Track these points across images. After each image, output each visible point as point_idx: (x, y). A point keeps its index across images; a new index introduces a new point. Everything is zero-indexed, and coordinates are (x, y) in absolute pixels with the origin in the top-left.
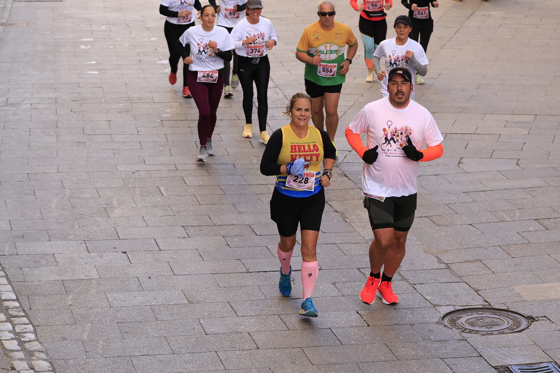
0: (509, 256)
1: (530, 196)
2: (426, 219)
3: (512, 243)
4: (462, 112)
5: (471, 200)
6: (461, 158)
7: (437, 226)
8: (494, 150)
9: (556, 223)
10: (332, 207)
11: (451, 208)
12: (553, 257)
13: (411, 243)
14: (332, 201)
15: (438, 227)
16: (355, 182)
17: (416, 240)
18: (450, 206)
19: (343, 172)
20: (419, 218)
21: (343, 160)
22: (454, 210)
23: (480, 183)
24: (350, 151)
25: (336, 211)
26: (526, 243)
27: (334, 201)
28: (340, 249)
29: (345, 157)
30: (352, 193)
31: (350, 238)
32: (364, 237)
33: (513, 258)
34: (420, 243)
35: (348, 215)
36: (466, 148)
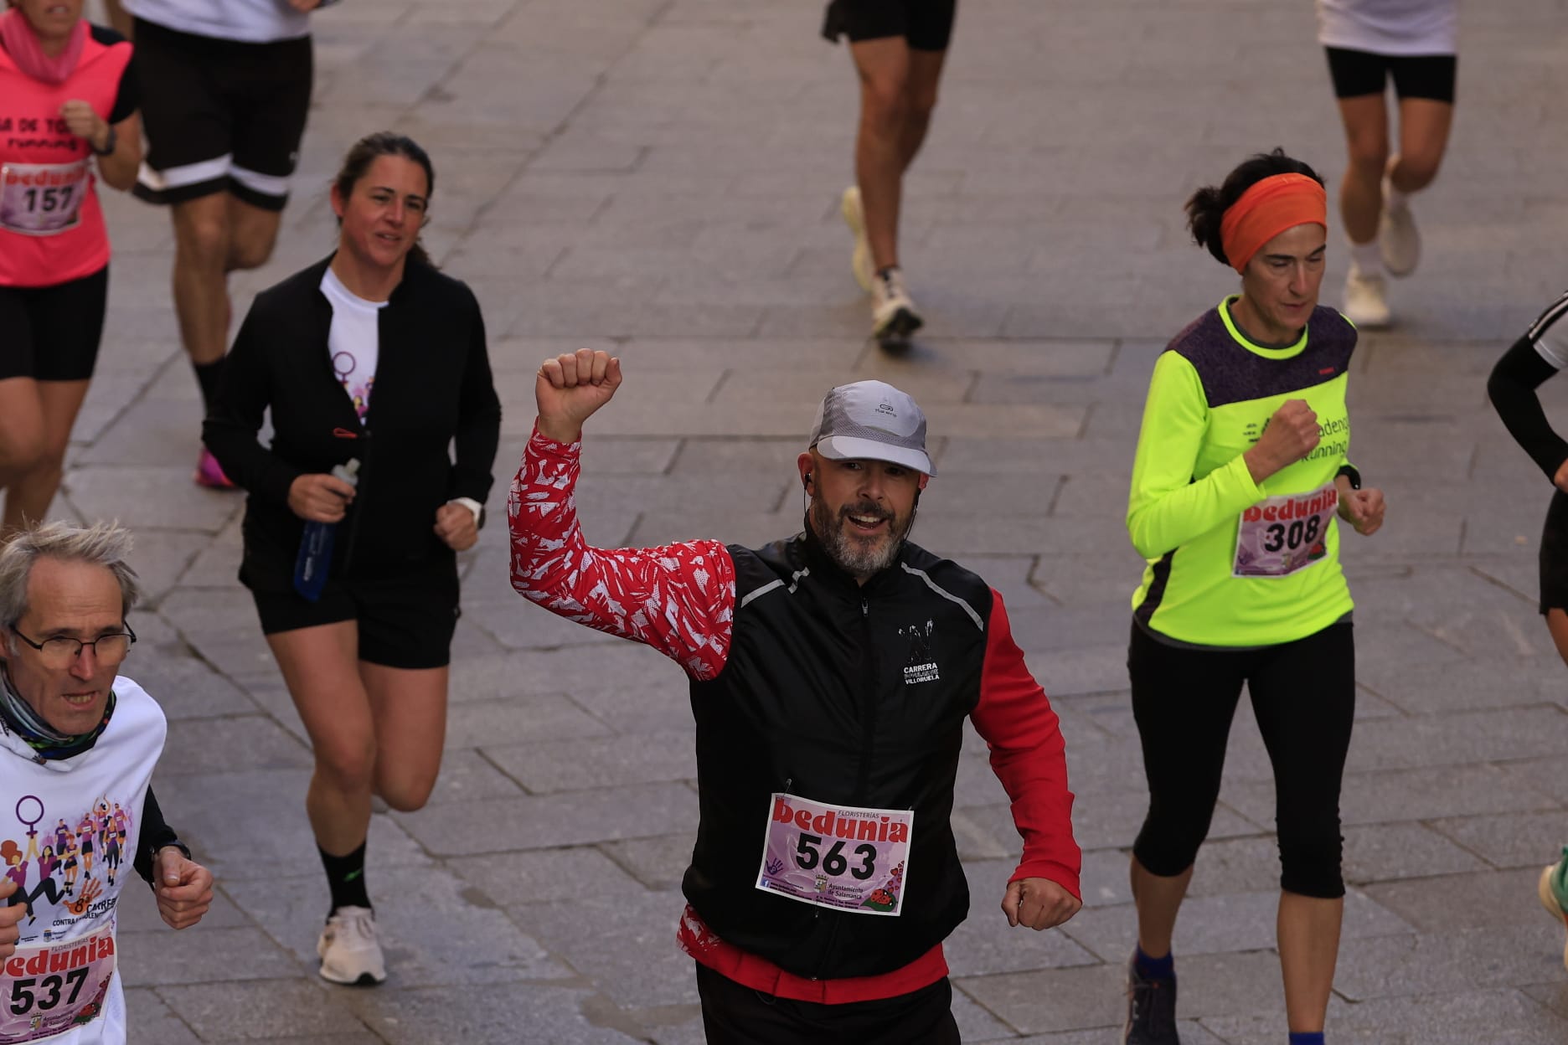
0: (1000, 1026)
1: (1096, 736)
2: (594, 857)
3: (1015, 963)
4: (754, 334)
7: (648, 887)
9: (1224, 862)
12: (1217, 1031)
13: (522, 974)
15: (648, 894)
16: (241, 681)
17: (546, 959)
19: (181, 635)
20: (557, 854)
21: (179, 578)
24: (214, 534)
26: (1082, 961)
28: (174, 1014)
29: (190, 562)
30: (226, 735)
31: (225, 955)
32: (291, 952)
33: (1022, 1036)
34: (561, 972)
36: (777, 508)
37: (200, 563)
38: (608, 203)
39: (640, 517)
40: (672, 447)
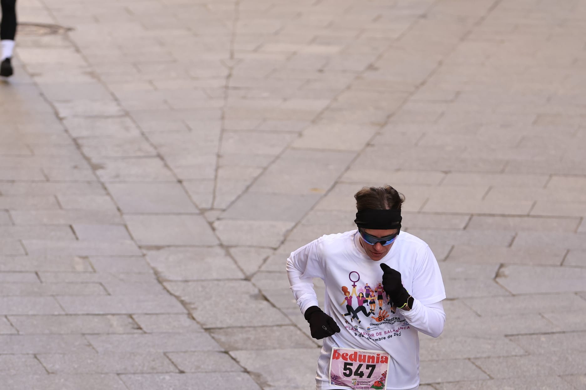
4: (502, 172)
5: (522, 352)
6: (502, 266)
8: (568, 251)
10: (238, 362)
11: (480, 368)
14: (236, 349)
16: (285, 311)
18: (478, 363)
19: (260, 291)
21: (260, 267)
22: (487, 371)
23: (540, 317)
24: (275, 249)
25: (246, 371)
27: (241, 349)
29: (265, 260)
30: (278, 333)
35: (269, 379)
36: (510, 245)
37: (269, 261)
38: (443, 114)
39: (453, 247)
40: (467, 218)
